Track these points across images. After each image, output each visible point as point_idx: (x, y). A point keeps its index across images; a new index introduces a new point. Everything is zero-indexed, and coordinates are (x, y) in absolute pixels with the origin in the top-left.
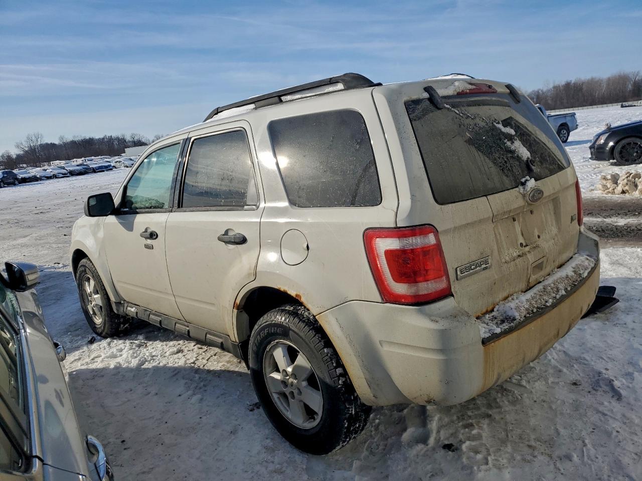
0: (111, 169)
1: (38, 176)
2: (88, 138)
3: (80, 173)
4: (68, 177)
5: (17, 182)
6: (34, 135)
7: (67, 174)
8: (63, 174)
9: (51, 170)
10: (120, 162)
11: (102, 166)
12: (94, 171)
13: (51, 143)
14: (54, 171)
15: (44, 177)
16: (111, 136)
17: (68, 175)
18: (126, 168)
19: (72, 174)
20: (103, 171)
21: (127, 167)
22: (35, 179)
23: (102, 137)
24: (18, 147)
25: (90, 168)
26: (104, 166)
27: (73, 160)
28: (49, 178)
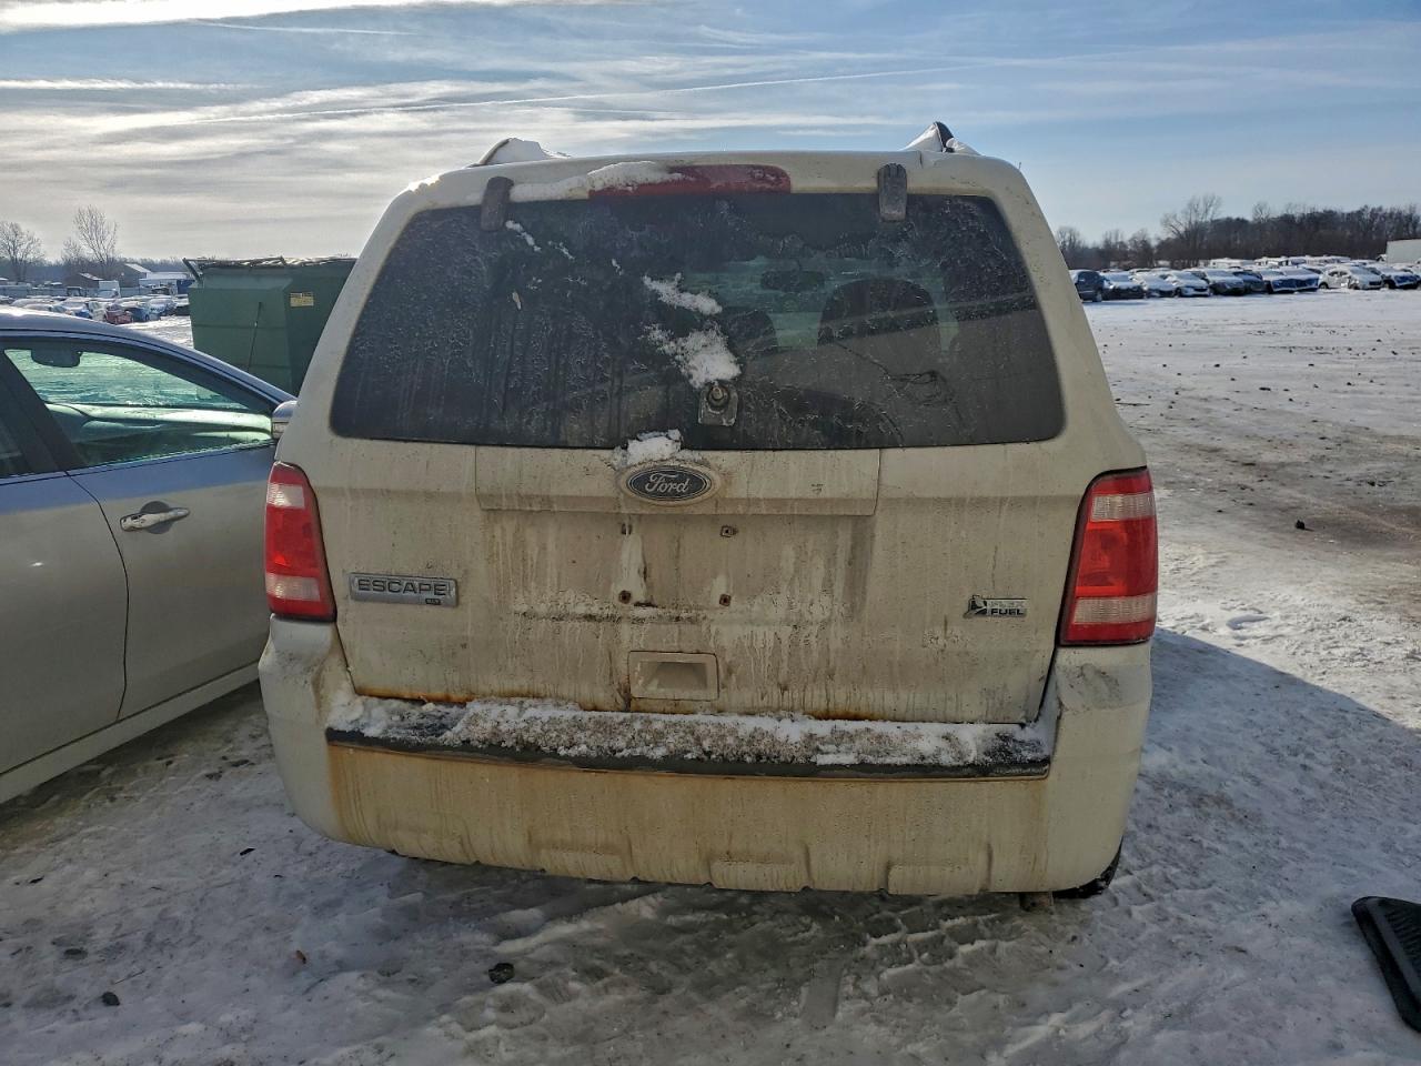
0: (1314, 290)
1: (1145, 288)
2: (1320, 210)
3: (1236, 292)
4: (1206, 296)
5: (1099, 296)
6: (1205, 199)
7: (1205, 290)
8: (1196, 290)
9: (1175, 278)
10: (1343, 273)
11: (1292, 280)
12: (1269, 289)
13: (1238, 219)
14: (1181, 281)
15: (1157, 291)
16: (1380, 209)
17: (1207, 293)
18: (1352, 290)
19: (1218, 290)
20: (1292, 292)
21: (1356, 288)
22: (1137, 293)
23: (1356, 208)
24: (1166, 222)
25: (1263, 283)
26: (1297, 281)
27: (1259, 260)
28: (1164, 294)
